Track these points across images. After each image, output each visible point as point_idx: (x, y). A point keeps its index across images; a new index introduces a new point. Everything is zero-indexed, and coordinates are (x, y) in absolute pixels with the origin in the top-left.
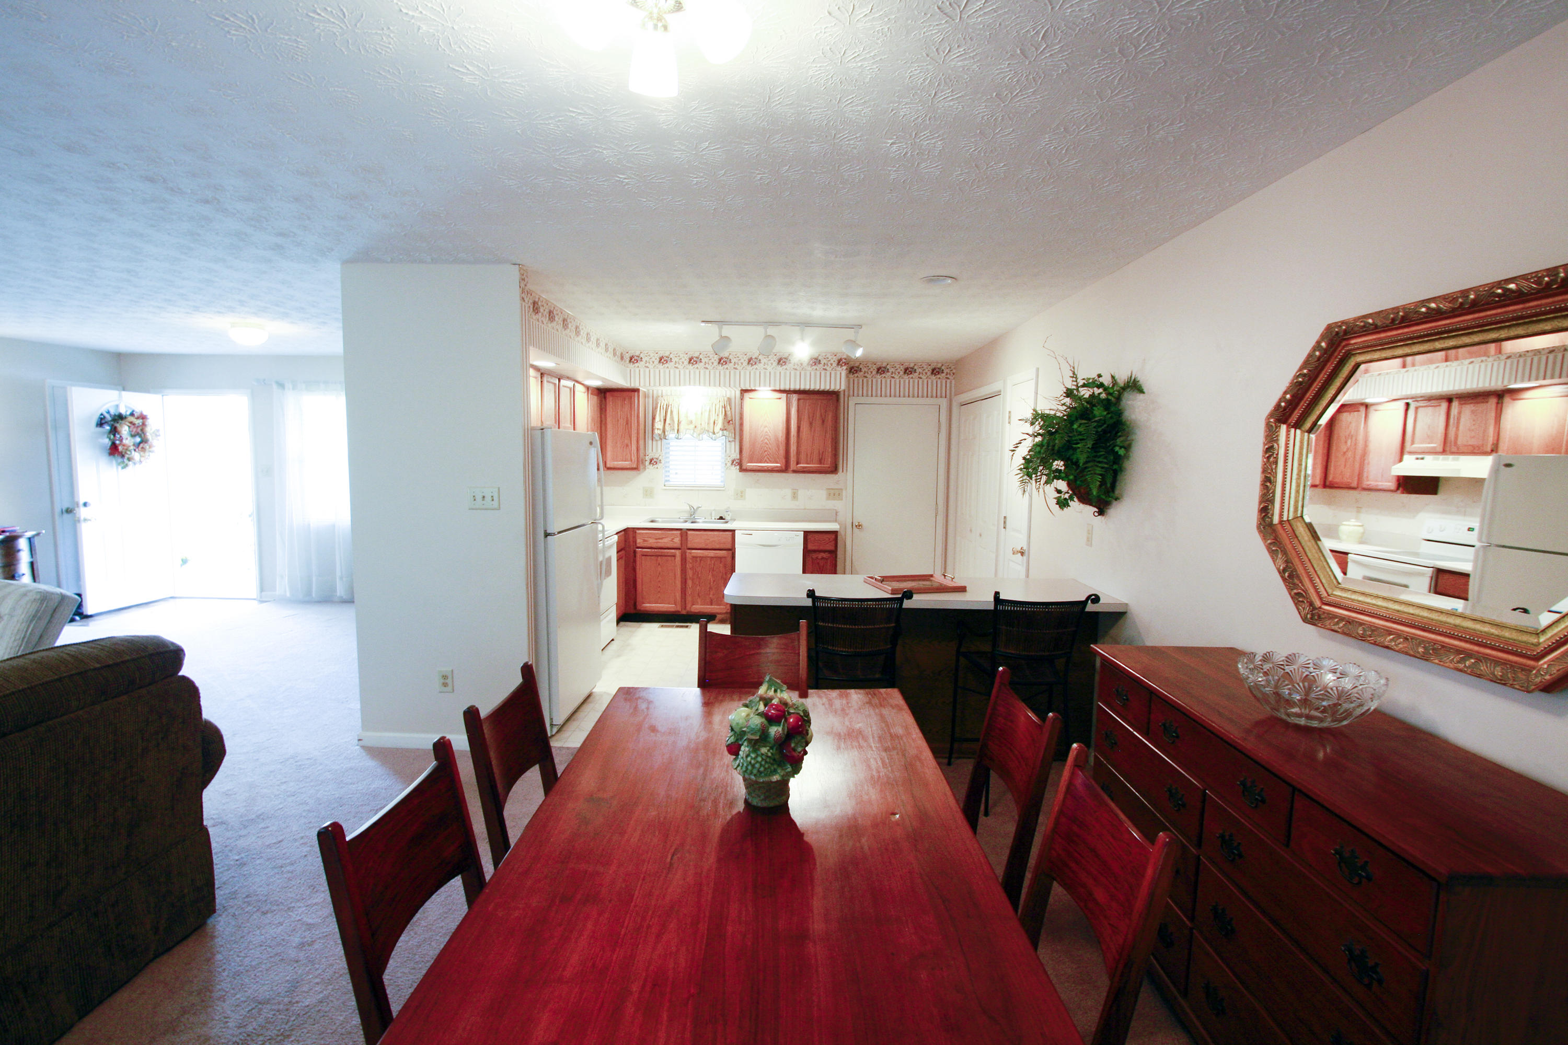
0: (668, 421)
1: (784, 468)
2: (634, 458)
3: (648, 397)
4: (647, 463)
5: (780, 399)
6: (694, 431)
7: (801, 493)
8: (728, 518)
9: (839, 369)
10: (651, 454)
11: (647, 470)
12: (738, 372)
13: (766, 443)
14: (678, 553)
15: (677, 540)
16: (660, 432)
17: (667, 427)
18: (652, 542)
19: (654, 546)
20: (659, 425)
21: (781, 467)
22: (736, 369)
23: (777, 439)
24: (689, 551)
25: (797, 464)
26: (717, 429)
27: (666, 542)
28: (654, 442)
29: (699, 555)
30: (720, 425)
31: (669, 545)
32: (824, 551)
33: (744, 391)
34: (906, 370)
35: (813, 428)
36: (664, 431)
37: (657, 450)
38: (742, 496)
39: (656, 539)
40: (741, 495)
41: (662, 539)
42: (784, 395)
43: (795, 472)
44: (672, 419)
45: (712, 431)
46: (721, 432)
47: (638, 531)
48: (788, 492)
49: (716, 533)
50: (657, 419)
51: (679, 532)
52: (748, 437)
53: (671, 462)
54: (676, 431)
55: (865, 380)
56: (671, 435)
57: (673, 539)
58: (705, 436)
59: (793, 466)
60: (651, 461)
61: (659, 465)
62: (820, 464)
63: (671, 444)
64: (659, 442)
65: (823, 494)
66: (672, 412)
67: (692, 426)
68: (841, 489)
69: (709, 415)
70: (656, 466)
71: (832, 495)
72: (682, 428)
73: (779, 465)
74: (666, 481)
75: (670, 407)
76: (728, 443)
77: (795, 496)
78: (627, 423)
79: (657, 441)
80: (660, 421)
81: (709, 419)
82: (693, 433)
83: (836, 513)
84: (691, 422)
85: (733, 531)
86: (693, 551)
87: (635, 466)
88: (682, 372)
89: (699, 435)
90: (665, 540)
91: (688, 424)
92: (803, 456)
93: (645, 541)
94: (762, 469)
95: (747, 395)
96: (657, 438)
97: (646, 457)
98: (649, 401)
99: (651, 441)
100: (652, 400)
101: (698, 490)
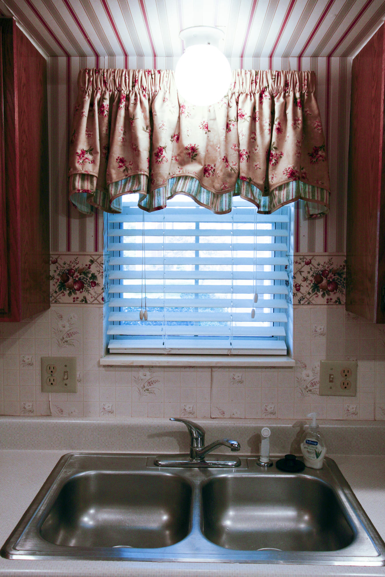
0: (117, 151)
3: (55, 80)
4: (53, 286)
6: (201, 185)
11: (54, 307)
17: (115, 173)
28: (75, 223)
45: (261, 182)
50: (82, 145)
54: (144, 180)
63: (126, 226)
64: (90, 223)
66: (130, 120)
70: (80, 295)
75: (123, 105)
79: (82, 216)
80: (92, 150)
82: (199, 192)
89: (217, 195)
91: (182, 163)
96: (84, 209)
97: (52, 267)
98: (55, 98)
99: (62, 220)
100: (62, 88)
101: (211, 368)
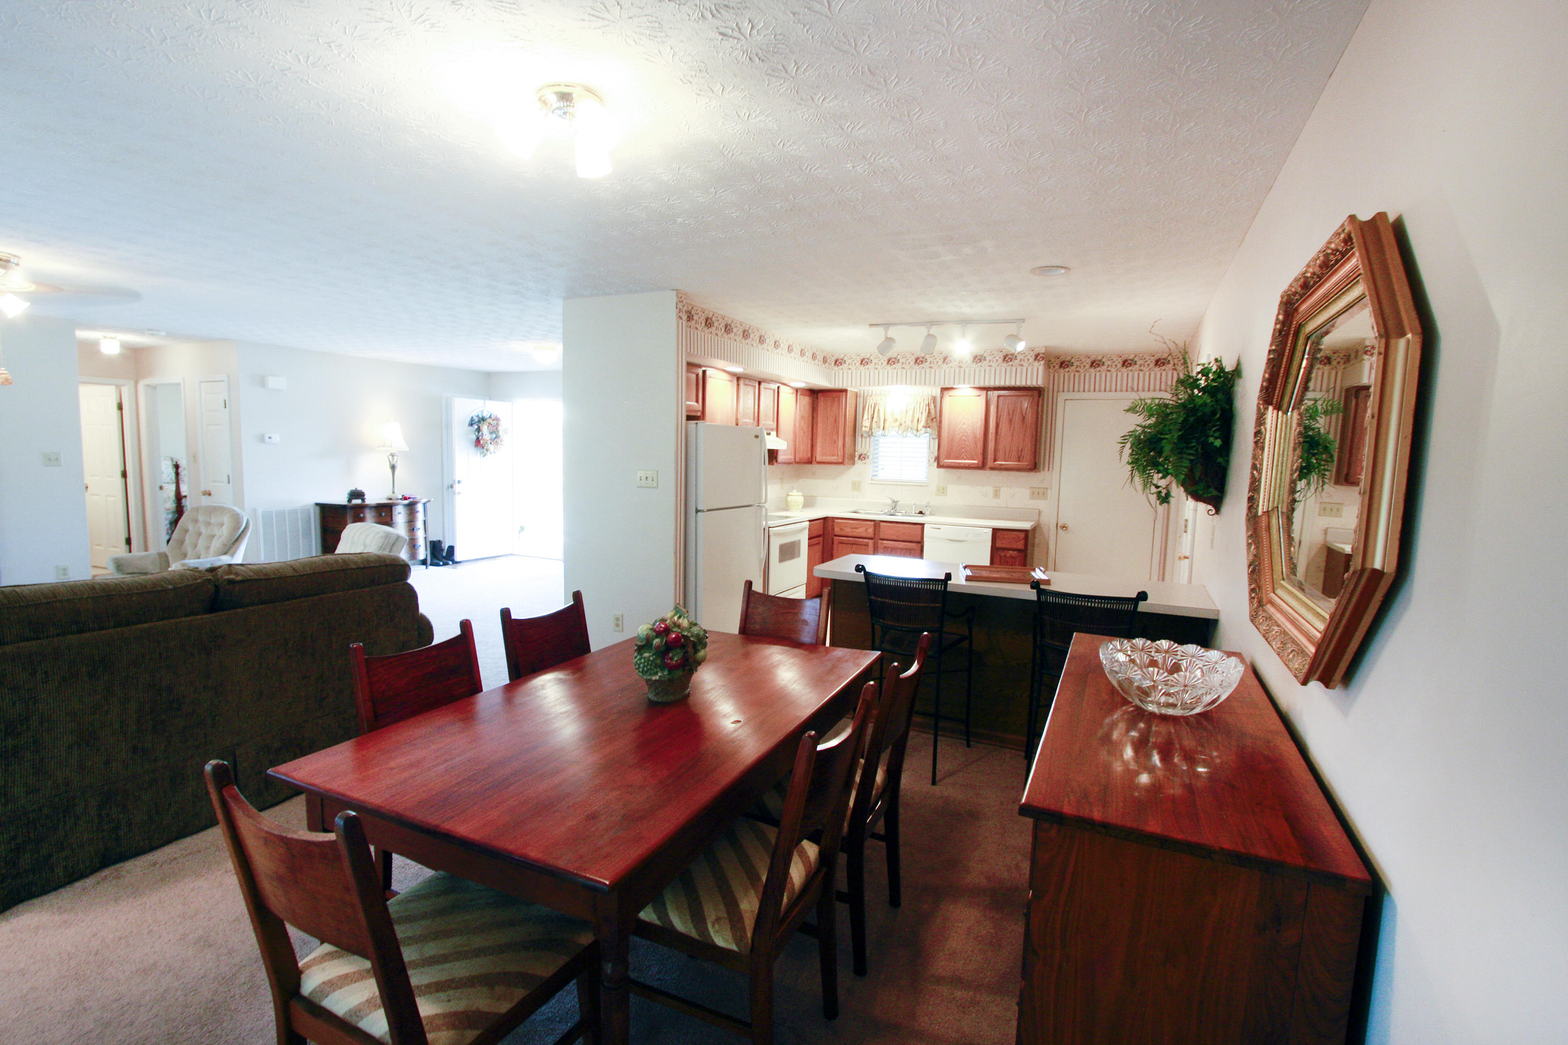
0: (875, 419)
1: (980, 464)
2: (840, 453)
3: (860, 397)
4: (856, 458)
5: (979, 396)
6: (899, 429)
7: (1004, 491)
8: (927, 513)
9: (1036, 364)
10: (860, 450)
11: (856, 465)
12: (933, 370)
13: (964, 440)
14: (871, 542)
15: (871, 531)
16: (867, 429)
17: (874, 425)
18: (848, 531)
19: (850, 534)
20: (866, 423)
21: (978, 464)
22: (931, 367)
23: (975, 437)
24: (882, 541)
25: (995, 461)
26: (920, 427)
27: (860, 531)
28: (863, 439)
29: (889, 546)
30: (923, 423)
31: (862, 535)
32: (1014, 550)
33: (944, 390)
34: (1124, 362)
35: (1012, 426)
36: (871, 428)
37: (865, 446)
38: (943, 493)
39: (852, 528)
40: (942, 491)
41: (857, 528)
42: (984, 392)
43: (992, 469)
44: (879, 417)
45: (916, 428)
46: (924, 429)
47: (836, 521)
48: (990, 490)
49: (907, 526)
50: (866, 417)
51: (872, 523)
52: (946, 434)
53: (879, 458)
54: (882, 428)
55: (1077, 375)
56: (878, 432)
57: (867, 529)
58: (909, 434)
59: (990, 463)
60: (860, 456)
61: (867, 461)
62: (1019, 461)
63: (880, 441)
64: (868, 439)
65: (1026, 492)
66: (879, 410)
67: (898, 424)
68: (1047, 488)
69: (914, 413)
70: (864, 461)
71: (1036, 493)
72: (887, 425)
73: (976, 462)
74: (874, 476)
75: (877, 406)
76: (932, 440)
77: (996, 494)
78: (835, 421)
79: (866, 438)
80: (868, 419)
81: (913, 416)
82: (898, 431)
83: (1040, 513)
84: (896, 420)
85: (923, 525)
86: (885, 542)
87: (840, 461)
88: (881, 372)
89: (904, 432)
90: (860, 530)
91: (895, 422)
92: (1000, 454)
93: (842, 529)
94: (959, 465)
95: (946, 393)
96: (866, 436)
97: (856, 453)
98: (860, 401)
99: (860, 438)
100: (862, 399)
101: (902, 485)
